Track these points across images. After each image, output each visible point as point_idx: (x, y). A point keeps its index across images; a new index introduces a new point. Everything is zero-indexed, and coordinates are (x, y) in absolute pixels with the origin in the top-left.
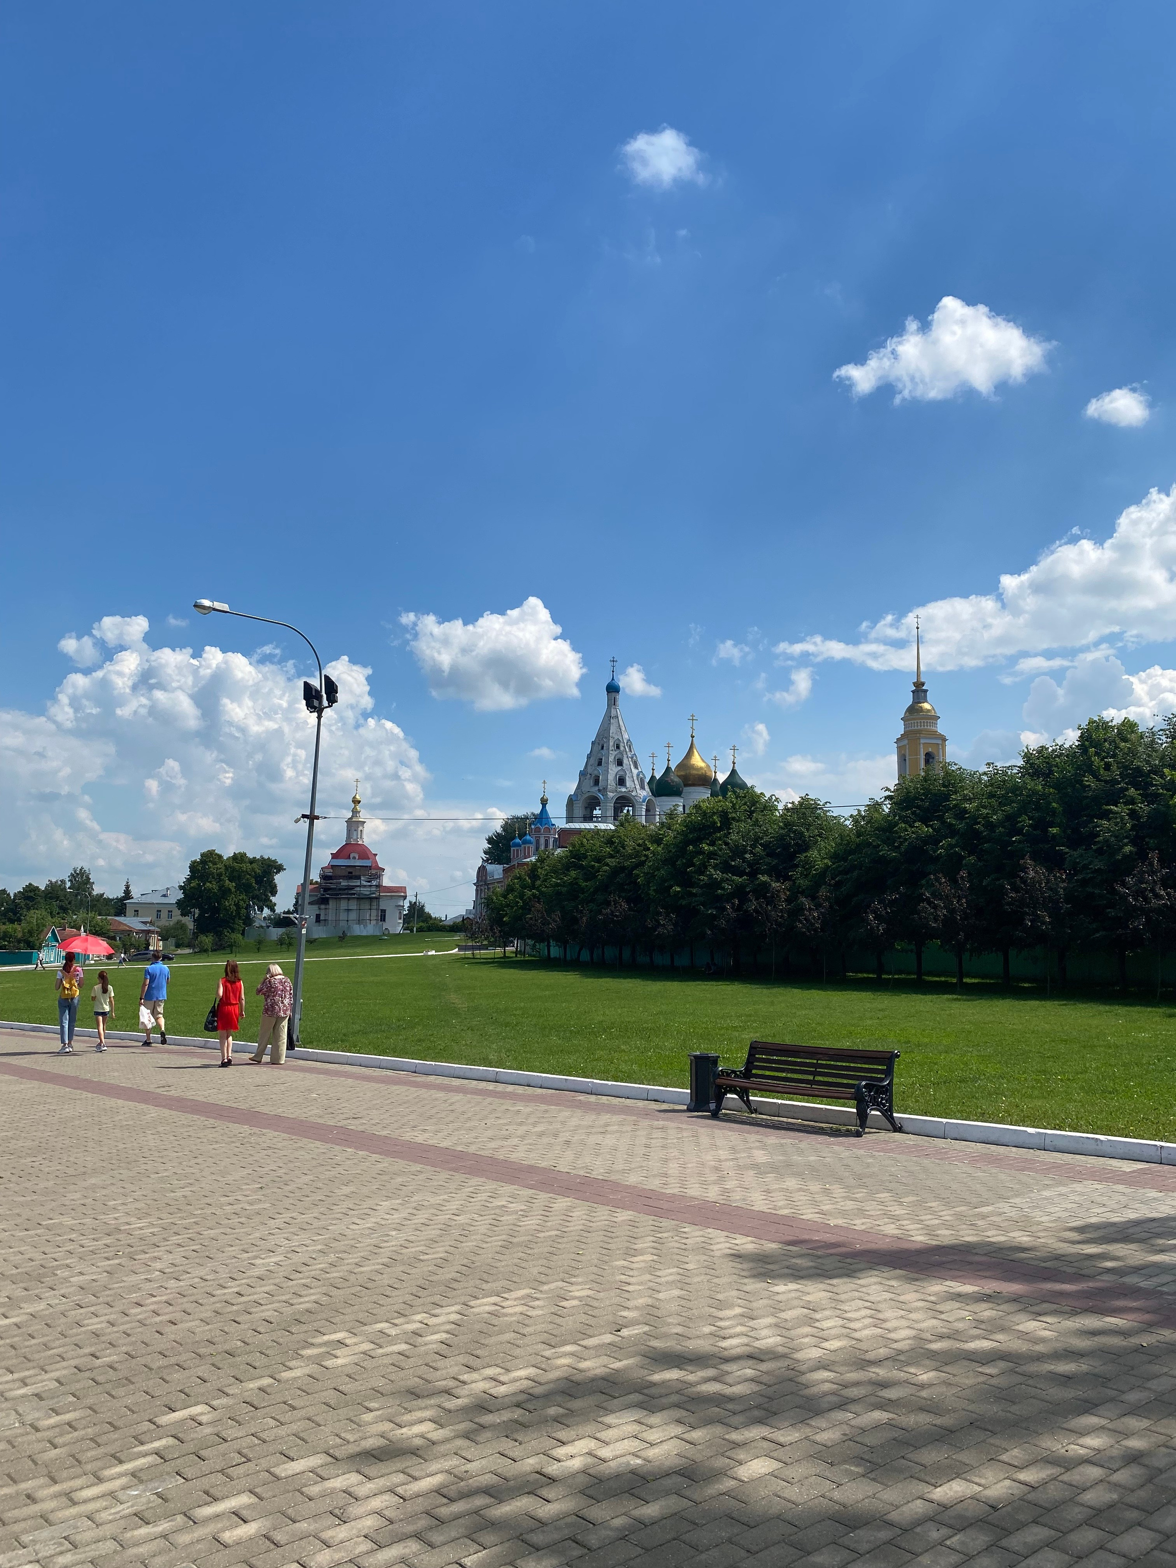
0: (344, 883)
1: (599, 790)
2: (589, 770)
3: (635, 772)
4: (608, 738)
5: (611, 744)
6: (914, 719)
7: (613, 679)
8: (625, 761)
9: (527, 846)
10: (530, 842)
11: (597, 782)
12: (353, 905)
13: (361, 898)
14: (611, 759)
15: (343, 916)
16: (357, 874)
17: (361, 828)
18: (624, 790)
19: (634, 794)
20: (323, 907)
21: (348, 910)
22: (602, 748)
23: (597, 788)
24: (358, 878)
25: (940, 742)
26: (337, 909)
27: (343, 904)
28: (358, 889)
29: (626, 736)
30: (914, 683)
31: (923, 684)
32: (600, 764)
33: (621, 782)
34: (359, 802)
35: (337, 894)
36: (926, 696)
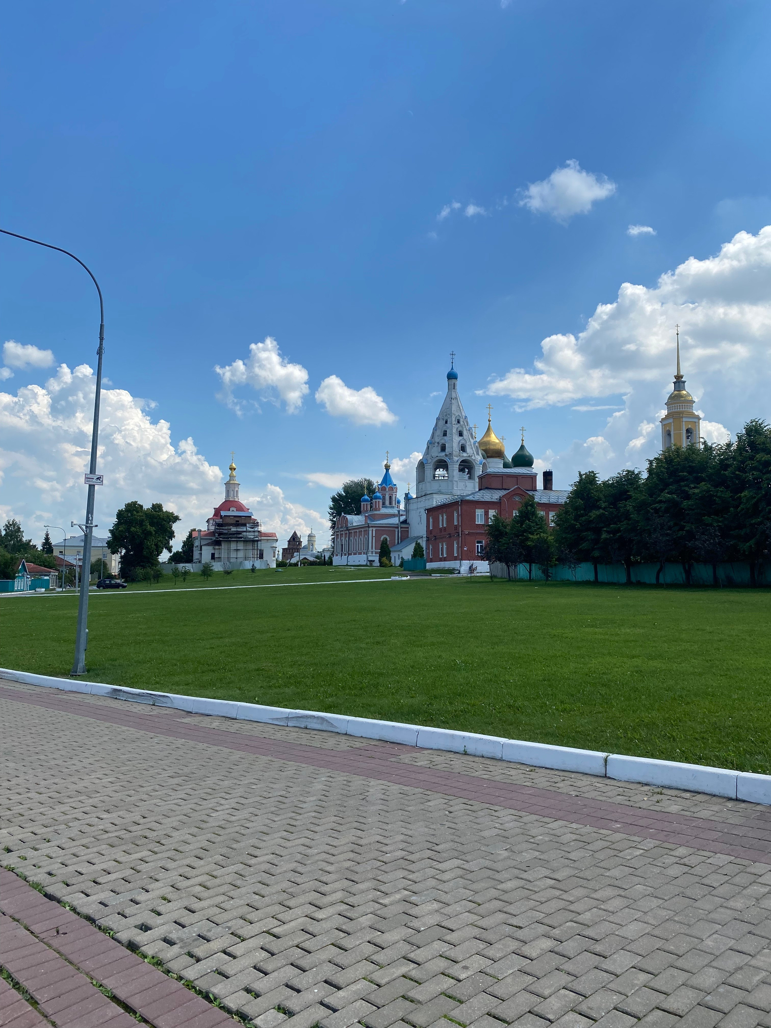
0: (234, 529)
1: (446, 455)
2: (437, 439)
3: (472, 441)
4: (450, 414)
5: (454, 419)
6: (675, 404)
7: (452, 369)
8: (465, 433)
9: (377, 500)
10: (379, 498)
11: (443, 448)
12: (241, 546)
13: (247, 541)
14: (454, 431)
15: (233, 555)
16: (243, 522)
17: (236, 489)
18: (465, 455)
19: (473, 457)
20: (217, 547)
21: (237, 550)
22: (446, 422)
23: (443, 454)
24: (245, 525)
25: (696, 420)
26: (229, 550)
27: (233, 546)
28: (245, 534)
29: (463, 414)
30: (675, 377)
31: (682, 377)
32: (445, 434)
33: (463, 449)
34: (235, 469)
35: (228, 538)
36: (684, 386)
